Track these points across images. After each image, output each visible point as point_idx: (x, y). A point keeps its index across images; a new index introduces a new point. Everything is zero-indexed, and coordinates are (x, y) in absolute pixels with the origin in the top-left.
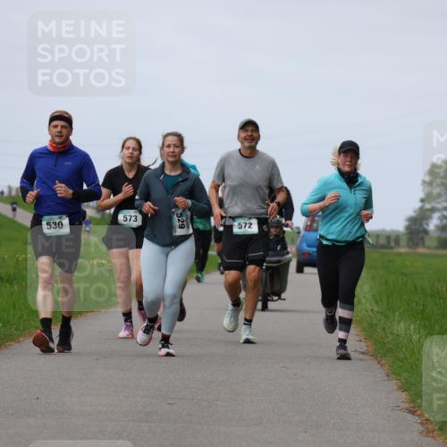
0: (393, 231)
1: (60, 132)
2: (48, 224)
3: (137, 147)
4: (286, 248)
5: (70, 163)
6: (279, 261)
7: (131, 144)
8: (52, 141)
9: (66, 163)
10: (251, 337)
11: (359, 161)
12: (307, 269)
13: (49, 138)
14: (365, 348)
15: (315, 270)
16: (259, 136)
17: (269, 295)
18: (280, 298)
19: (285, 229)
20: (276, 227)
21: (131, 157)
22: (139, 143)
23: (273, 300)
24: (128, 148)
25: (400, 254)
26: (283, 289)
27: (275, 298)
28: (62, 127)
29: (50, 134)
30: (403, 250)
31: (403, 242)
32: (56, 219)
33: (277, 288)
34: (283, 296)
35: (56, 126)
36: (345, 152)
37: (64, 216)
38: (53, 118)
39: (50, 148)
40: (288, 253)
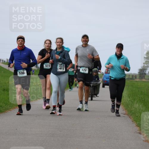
0: (134, 74)
1: (21, 43)
2: (19, 73)
3: (50, 43)
4: (99, 79)
5: (25, 53)
6: (97, 84)
7: (48, 42)
8: (19, 46)
9: (24, 53)
10: (87, 109)
11: (123, 50)
12: (106, 86)
13: (17, 45)
14: (125, 112)
15: (108, 87)
16: (88, 40)
17: (93, 95)
18: (97, 96)
19: (99, 73)
20: (96, 72)
21: (48, 46)
22: (50, 41)
23: (94, 97)
24: (47, 44)
25: (137, 81)
26: (98, 93)
27: (95, 96)
28: (22, 41)
29: (18, 44)
30: (137, 80)
31: (138, 77)
32: (22, 71)
33: (96, 93)
34: (98, 95)
35: (20, 41)
36: (118, 47)
37: (25, 70)
38: (18, 38)
39: (18, 49)
40: (99, 81)
